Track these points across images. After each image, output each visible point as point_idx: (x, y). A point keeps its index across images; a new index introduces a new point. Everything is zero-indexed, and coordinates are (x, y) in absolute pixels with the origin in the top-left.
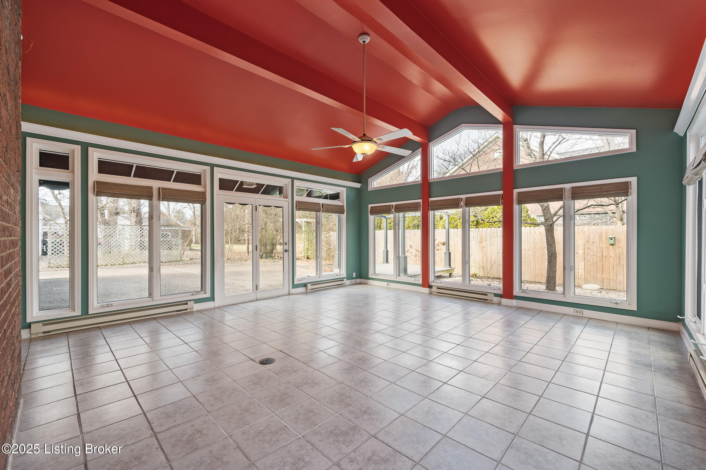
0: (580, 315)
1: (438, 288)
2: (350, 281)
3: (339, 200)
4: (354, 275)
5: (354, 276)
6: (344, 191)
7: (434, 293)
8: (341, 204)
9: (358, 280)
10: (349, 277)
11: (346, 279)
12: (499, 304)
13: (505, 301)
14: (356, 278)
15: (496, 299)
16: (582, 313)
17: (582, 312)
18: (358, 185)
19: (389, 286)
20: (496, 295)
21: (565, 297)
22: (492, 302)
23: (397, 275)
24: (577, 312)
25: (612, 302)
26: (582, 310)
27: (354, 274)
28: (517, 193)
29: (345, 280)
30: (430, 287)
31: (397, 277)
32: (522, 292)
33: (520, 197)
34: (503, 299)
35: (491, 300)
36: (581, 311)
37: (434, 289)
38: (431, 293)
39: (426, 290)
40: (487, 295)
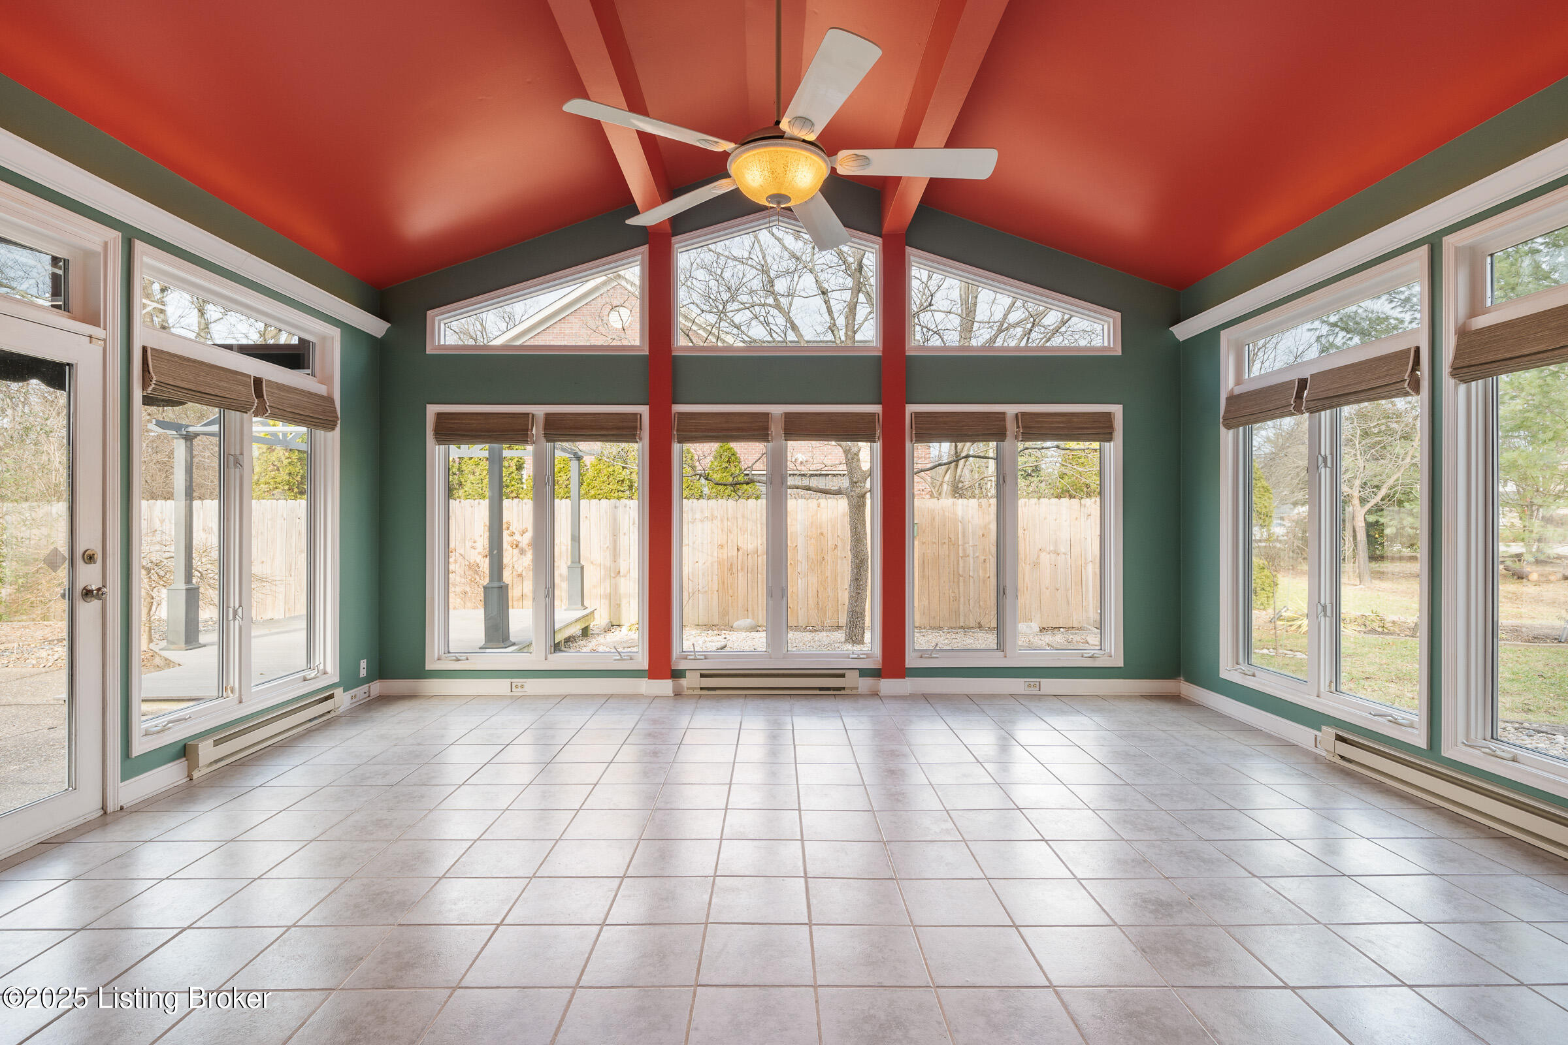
0: (1035, 691)
1: (702, 676)
2: (349, 696)
3: (309, 371)
4: (361, 668)
5: (363, 673)
6: (333, 338)
7: (691, 692)
8: (322, 390)
9: (377, 687)
10: (349, 680)
11: (341, 689)
12: (875, 694)
13: (888, 685)
14: (369, 679)
15: (865, 684)
16: (1038, 686)
17: (1038, 684)
18: (375, 326)
19: (517, 692)
20: (864, 673)
21: (1006, 657)
22: (854, 692)
23: (548, 651)
24: (1029, 686)
25: (1085, 655)
26: (1038, 680)
27: (363, 664)
28: (913, 416)
29: (338, 692)
30: (677, 674)
31: (549, 656)
32: (921, 657)
33: (920, 426)
34: (882, 680)
35: (852, 689)
36: (1036, 683)
37: (690, 681)
38: (678, 694)
39: (665, 686)
40: (843, 676)
